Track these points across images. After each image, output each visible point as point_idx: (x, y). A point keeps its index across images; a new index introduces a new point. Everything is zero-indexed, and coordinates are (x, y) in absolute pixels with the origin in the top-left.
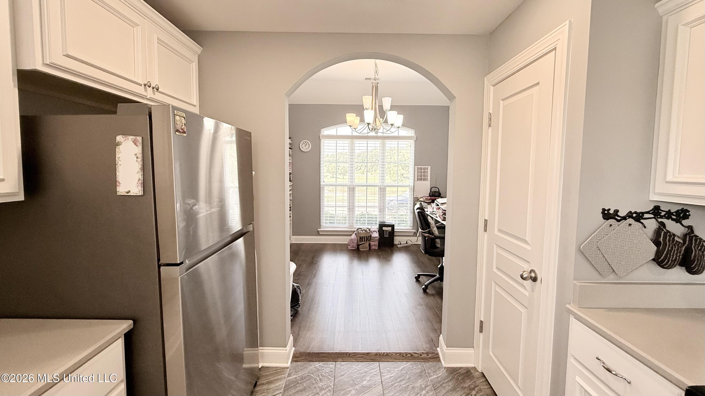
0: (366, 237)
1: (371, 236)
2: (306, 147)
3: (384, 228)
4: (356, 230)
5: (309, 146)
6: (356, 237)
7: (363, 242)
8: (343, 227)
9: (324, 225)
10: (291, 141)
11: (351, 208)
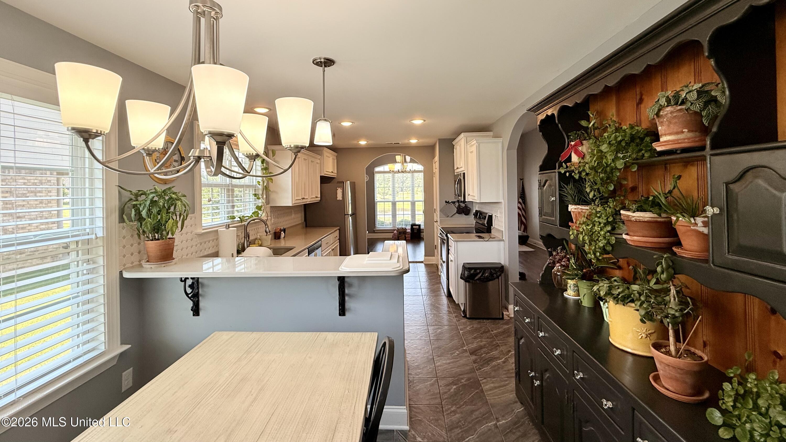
0: (403, 231)
1: (406, 231)
3: (414, 227)
4: (397, 228)
5: (368, 178)
6: (397, 232)
7: (401, 235)
8: (390, 227)
9: (378, 226)
11: (394, 216)
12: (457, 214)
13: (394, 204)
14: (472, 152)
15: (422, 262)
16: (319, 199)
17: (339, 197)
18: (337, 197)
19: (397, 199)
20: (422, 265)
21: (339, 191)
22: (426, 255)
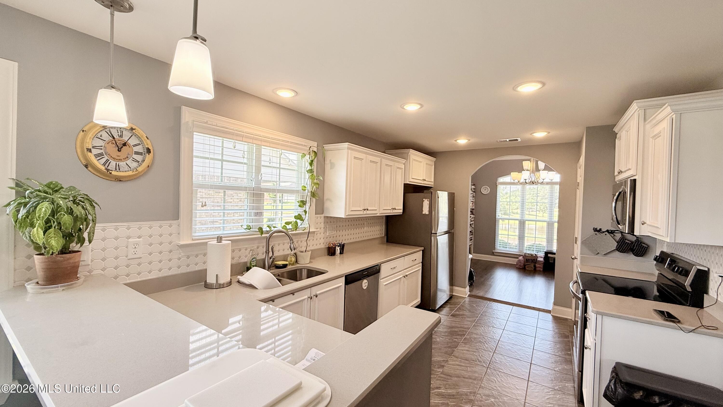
0: (532, 259)
1: (537, 260)
2: (486, 190)
3: (549, 255)
4: (523, 254)
5: (488, 190)
6: (523, 259)
7: (529, 263)
8: (515, 251)
9: (498, 248)
10: (475, 187)
11: (521, 237)
12: (617, 252)
13: (522, 223)
14: (656, 136)
15: (549, 312)
16: (401, 211)
17: (426, 210)
18: (422, 211)
19: (527, 217)
20: (549, 317)
21: (426, 203)
22: (555, 304)
